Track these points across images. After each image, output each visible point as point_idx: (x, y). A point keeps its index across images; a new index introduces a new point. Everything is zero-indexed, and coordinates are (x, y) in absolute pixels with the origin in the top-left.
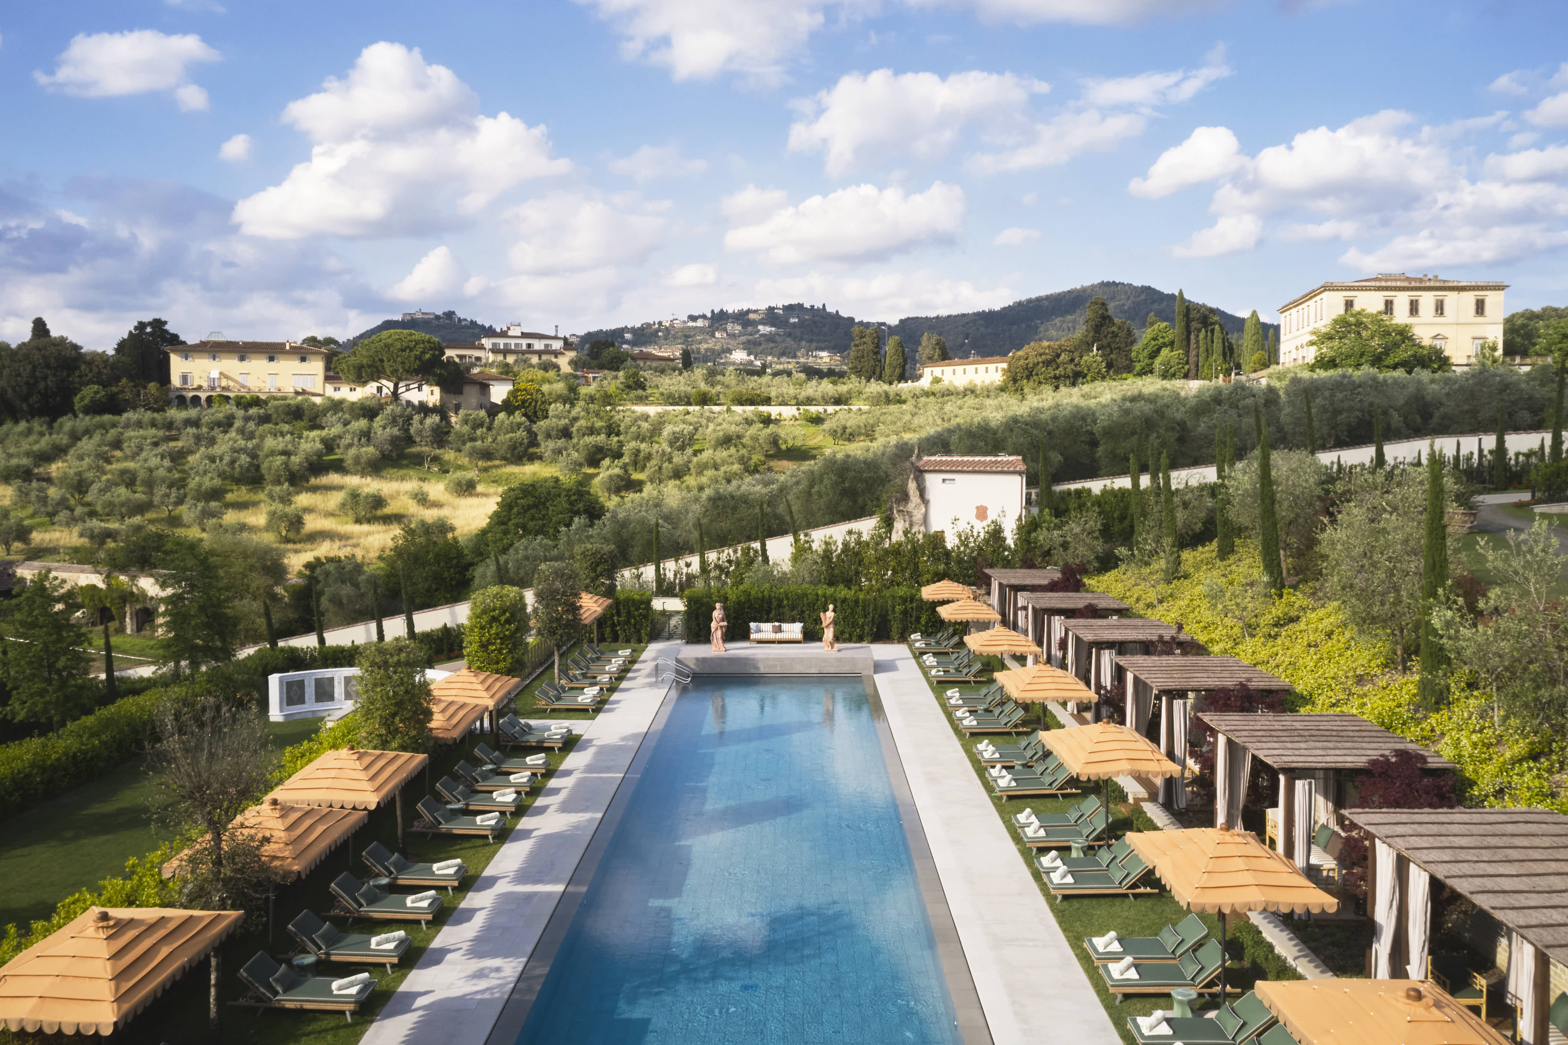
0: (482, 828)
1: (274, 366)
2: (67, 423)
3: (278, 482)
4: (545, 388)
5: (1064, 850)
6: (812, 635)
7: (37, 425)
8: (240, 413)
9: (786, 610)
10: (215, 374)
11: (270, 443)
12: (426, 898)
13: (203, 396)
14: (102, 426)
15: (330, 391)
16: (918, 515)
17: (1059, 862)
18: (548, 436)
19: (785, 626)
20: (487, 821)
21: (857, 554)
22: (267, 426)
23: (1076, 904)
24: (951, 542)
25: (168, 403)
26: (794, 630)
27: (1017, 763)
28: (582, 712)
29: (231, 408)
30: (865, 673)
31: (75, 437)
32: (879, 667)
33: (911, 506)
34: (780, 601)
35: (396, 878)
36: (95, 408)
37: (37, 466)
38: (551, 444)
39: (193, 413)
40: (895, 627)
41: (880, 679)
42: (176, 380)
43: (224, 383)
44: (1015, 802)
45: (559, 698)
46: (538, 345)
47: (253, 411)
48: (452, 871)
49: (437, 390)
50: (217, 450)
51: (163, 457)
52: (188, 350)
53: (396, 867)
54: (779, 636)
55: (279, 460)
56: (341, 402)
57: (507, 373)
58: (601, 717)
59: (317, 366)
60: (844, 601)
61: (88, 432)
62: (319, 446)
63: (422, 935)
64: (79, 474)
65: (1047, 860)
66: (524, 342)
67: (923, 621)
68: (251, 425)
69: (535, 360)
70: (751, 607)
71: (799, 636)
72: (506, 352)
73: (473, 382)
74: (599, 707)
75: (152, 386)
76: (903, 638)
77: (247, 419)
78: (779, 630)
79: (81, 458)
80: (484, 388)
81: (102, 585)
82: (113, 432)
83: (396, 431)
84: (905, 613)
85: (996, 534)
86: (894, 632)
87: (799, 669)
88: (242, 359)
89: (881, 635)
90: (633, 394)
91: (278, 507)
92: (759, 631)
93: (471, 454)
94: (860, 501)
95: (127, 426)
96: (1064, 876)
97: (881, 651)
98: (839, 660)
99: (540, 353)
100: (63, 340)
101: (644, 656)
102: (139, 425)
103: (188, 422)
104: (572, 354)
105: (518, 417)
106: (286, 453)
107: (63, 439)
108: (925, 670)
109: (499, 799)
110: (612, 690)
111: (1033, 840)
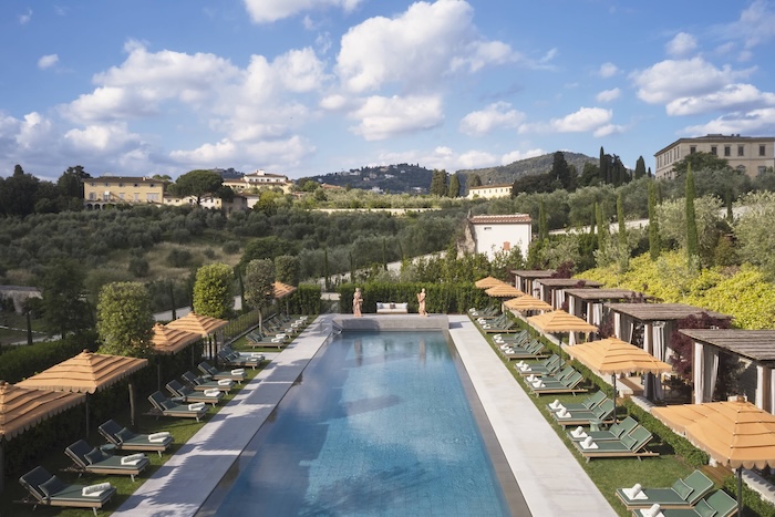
0: (192, 412)
1: (137, 189)
2: (31, 218)
3: (136, 246)
4: (276, 200)
5: (586, 426)
6: (412, 310)
7: (15, 219)
8: (119, 212)
9: (398, 296)
10: (107, 193)
11: (133, 226)
12: (136, 458)
13: (101, 204)
14: (49, 219)
15: (166, 201)
16: (471, 249)
17: (584, 435)
18: (276, 224)
19: (397, 305)
20: (195, 408)
21: (437, 266)
22: (132, 218)
23: (600, 463)
24: (491, 258)
25: (83, 208)
26: (402, 307)
27: (544, 374)
28: (274, 348)
29: (115, 210)
30: (444, 328)
31: (34, 224)
32: (452, 326)
33: (467, 243)
34: (394, 291)
35: (121, 445)
36: (45, 210)
37: (14, 238)
38: (278, 228)
39: (94, 212)
40: (460, 305)
41: (452, 332)
42: (87, 197)
43: (112, 198)
44: (545, 397)
45: (260, 340)
46: (273, 180)
47: (125, 211)
48: (161, 440)
49: (220, 200)
50: (105, 230)
51: (77, 233)
52: (94, 181)
53: (122, 437)
54: (394, 310)
55: (137, 235)
56: (171, 206)
57: (256, 193)
58: (285, 351)
59: (159, 189)
60: (431, 290)
61: (41, 222)
62: (158, 228)
63: (130, 485)
64: (34, 241)
65: (575, 433)
66: (266, 179)
67: (476, 302)
68: (125, 218)
69: (271, 187)
70: (378, 294)
71: (406, 310)
72: (256, 184)
73: (239, 196)
74: (285, 345)
75: (75, 199)
76: (465, 312)
77: (122, 215)
78: (394, 307)
79: (35, 234)
80: (244, 199)
81: (40, 297)
82: (53, 222)
83: (198, 221)
84: (466, 297)
85: (517, 253)
86: (460, 309)
87: (405, 326)
88: (121, 185)
89: (452, 310)
90: (320, 203)
91: (135, 258)
92: (382, 308)
93: (236, 233)
94: (439, 244)
95: (61, 218)
96: (590, 445)
97: (453, 318)
98: (428, 321)
99: (273, 184)
100: (29, 175)
101: (316, 321)
102: (67, 218)
103: (92, 217)
104: (290, 185)
105: (261, 213)
106: (142, 231)
107: (27, 225)
108: (479, 327)
109: (208, 395)
110: (294, 337)
111: (563, 420)
